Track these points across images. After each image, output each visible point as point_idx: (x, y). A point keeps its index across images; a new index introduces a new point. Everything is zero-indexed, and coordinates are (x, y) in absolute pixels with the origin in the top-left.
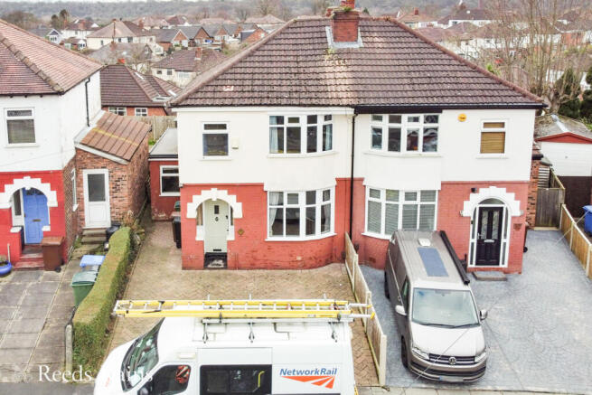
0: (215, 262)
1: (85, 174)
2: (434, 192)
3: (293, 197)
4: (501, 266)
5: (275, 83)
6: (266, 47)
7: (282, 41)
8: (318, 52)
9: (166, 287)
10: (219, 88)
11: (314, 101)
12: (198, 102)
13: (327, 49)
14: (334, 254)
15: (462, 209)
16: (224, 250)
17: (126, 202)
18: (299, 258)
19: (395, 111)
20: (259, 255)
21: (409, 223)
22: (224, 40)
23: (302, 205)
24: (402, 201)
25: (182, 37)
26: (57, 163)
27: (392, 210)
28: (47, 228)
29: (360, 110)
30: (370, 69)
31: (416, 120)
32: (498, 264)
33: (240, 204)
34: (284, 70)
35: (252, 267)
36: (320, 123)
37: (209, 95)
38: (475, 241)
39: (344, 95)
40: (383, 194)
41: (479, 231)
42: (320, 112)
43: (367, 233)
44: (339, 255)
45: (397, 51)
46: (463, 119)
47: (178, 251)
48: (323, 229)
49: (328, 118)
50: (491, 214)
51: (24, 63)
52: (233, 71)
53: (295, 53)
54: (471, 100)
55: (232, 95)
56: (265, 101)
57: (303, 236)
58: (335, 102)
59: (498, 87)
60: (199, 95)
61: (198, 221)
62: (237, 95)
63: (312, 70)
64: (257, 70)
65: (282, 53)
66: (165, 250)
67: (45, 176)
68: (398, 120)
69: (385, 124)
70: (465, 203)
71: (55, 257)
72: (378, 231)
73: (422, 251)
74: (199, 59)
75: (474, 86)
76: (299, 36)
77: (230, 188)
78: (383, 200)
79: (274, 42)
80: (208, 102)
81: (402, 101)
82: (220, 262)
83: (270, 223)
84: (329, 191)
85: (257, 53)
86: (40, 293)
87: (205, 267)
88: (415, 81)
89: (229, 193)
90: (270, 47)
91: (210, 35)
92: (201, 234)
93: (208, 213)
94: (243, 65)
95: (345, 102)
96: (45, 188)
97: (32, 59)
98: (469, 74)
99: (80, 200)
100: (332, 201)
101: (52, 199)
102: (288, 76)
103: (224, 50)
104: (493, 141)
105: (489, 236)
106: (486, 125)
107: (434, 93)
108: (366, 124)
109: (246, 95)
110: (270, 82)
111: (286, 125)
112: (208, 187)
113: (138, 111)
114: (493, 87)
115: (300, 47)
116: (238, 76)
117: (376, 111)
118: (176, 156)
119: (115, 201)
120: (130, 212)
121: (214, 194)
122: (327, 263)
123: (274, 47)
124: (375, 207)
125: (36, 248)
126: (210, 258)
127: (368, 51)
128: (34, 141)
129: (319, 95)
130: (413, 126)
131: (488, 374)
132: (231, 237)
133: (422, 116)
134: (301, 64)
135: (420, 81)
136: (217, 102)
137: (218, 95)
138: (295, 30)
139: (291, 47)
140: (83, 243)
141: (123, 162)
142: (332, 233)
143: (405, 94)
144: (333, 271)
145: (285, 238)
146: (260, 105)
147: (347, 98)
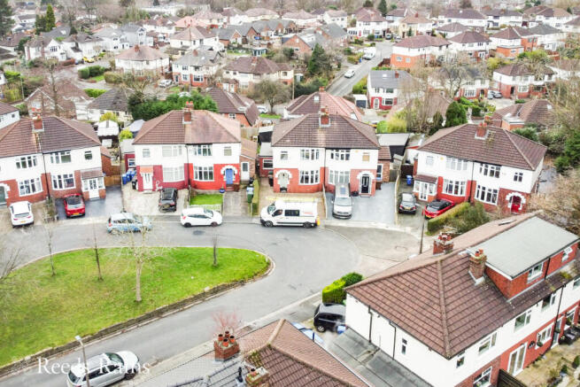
1: (243, 163)
2: (349, 172)
3: (307, 173)
4: (369, 193)
8: (316, 128)
10: (285, 141)
11: (314, 145)
12: (279, 145)
13: (319, 127)
14: (319, 189)
15: (357, 177)
17: (254, 172)
18: (308, 190)
19: (337, 149)
20: (297, 189)
21: (341, 181)
23: (310, 175)
24: (339, 174)
26: (237, 162)
27: (336, 177)
28: (234, 180)
29: (326, 149)
30: (331, 135)
31: (343, 151)
33: (291, 174)
34: (305, 134)
35: (295, 192)
36: (315, 152)
37: (282, 143)
38: (361, 186)
41: (362, 183)
42: (315, 149)
43: (329, 183)
44: (321, 189)
45: (341, 128)
46: (357, 152)
47: (272, 187)
48: (316, 182)
49: (317, 150)
50: (366, 178)
51: (226, 131)
52: (289, 134)
53: (309, 128)
54: (360, 146)
55: (289, 143)
57: (310, 184)
58: (320, 146)
60: (280, 143)
61: (278, 178)
62: (291, 143)
63: (313, 134)
64: (296, 134)
65: (305, 128)
66: (267, 187)
67: (234, 165)
68: (338, 151)
69: (334, 152)
70: (358, 175)
71: (236, 188)
72: (332, 182)
73: (342, 189)
75: (362, 142)
76: (310, 121)
77: (288, 169)
78: (334, 173)
80: (282, 145)
81: (339, 146)
83: (300, 179)
84: (318, 171)
89: (288, 171)
92: (279, 183)
93: (281, 176)
94: (292, 132)
96: (234, 168)
97: (229, 131)
98: (361, 137)
99: (241, 171)
100: (319, 174)
101: (236, 172)
102: (306, 137)
104: (366, 158)
105: (365, 185)
106: (364, 154)
108: (329, 152)
109: (293, 143)
111: (305, 152)
112: (281, 169)
113: (231, 115)
114: (367, 142)
116: (291, 136)
117: (332, 149)
118: (272, 157)
119: (251, 171)
120: (255, 174)
121: (283, 171)
122: (317, 192)
124: (331, 176)
125: (230, 185)
126: (281, 189)
127: (332, 128)
128: (231, 155)
129: (315, 143)
130: (343, 153)
131: (352, 217)
132: (288, 183)
133: (345, 150)
134: (310, 132)
135: (346, 139)
136: (285, 145)
137: (285, 143)
139: (308, 125)
140: (242, 184)
141: (252, 159)
142: (319, 182)
143: (340, 144)
144: (318, 194)
146: (298, 146)
147: (324, 145)
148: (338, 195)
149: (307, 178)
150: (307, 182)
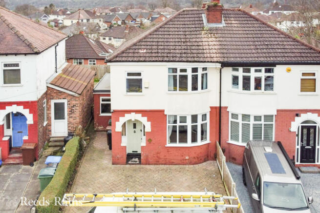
0: (134, 160)
1: (52, 102)
2: (272, 116)
3: (184, 119)
4: (316, 163)
5: (171, 47)
6: (166, 26)
7: (176, 23)
8: (198, 29)
9: (101, 177)
10: (137, 51)
11: (196, 59)
12: (124, 59)
13: (203, 27)
14: (210, 155)
15: (290, 126)
16: (139, 151)
17: (78, 120)
18: (187, 158)
19: (247, 66)
20: (162, 156)
21: (257, 136)
22: (141, 21)
23: (189, 124)
24: (252, 122)
25: (118, 19)
26: (33, 96)
27: (246, 127)
28: (26, 138)
29: (224, 65)
30: (230, 39)
31: (260, 71)
32: (314, 162)
33: (150, 123)
34: (177, 40)
35: (157, 163)
36: (200, 73)
37: (130, 55)
38: (299, 147)
39: (215, 55)
40: (240, 117)
41: (302, 141)
42: (200, 66)
43: (230, 141)
44: (212, 155)
45: (246, 29)
46: (289, 70)
47: (110, 152)
48: (202, 139)
49: (204, 69)
50: (309, 130)
51: (17, 35)
52: (146, 40)
53: (184, 30)
54: (294, 59)
55: (145, 55)
56: (166, 59)
57: (189, 144)
58: (209, 60)
59: (310, 51)
60: (124, 55)
61: (123, 133)
62: (148, 55)
63: (194, 40)
64: (160, 40)
65: (176, 29)
66: (102, 151)
67: (26, 104)
68: (249, 71)
69: (240, 73)
70: (292, 123)
71: (31, 157)
72: (237, 140)
73: (267, 156)
74: (127, 31)
75: (295, 51)
76: (186, 19)
77: (144, 113)
78: (240, 120)
79: (171, 23)
80: (130, 59)
81: (251, 59)
82: (137, 160)
83: (168, 134)
84: (206, 115)
85: (160, 29)
86: (19, 181)
87: (127, 163)
88: (258, 47)
89: (143, 116)
90: (168, 26)
91: (134, 18)
92: (124, 141)
93: (129, 128)
94: (152, 36)
95: (215, 59)
96: (26, 112)
97: (21, 32)
98: (291, 43)
99: (49, 119)
100: (208, 121)
101: (30, 119)
102: (180, 44)
103: (142, 26)
104: (309, 84)
105: (308, 144)
106: (304, 74)
107: (270, 55)
108: (228, 73)
109: (154, 55)
110: (169, 47)
111: (179, 73)
112: (129, 112)
113: (91, 61)
114: (307, 51)
115: (187, 26)
116: (149, 43)
117: (234, 65)
118: (109, 91)
119: (71, 120)
120: (80, 126)
121: (133, 117)
122: (205, 161)
123: (171, 26)
124: (235, 125)
125: (18, 150)
126: (130, 156)
127: (228, 29)
128: (20, 83)
129: (199, 55)
130: (258, 75)
132: (144, 144)
133: (263, 69)
134: (188, 36)
135: (261, 47)
136: (135, 59)
137: (136, 55)
138: (183, 16)
139: (181, 26)
140: (49, 147)
141: (77, 95)
142: (208, 141)
143: (252, 55)
144: (209, 166)
145: (178, 144)
146: (162, 61)
147: (216, 57)
148: (267, 176)
149: (183, 131)
150: (183, 139)
